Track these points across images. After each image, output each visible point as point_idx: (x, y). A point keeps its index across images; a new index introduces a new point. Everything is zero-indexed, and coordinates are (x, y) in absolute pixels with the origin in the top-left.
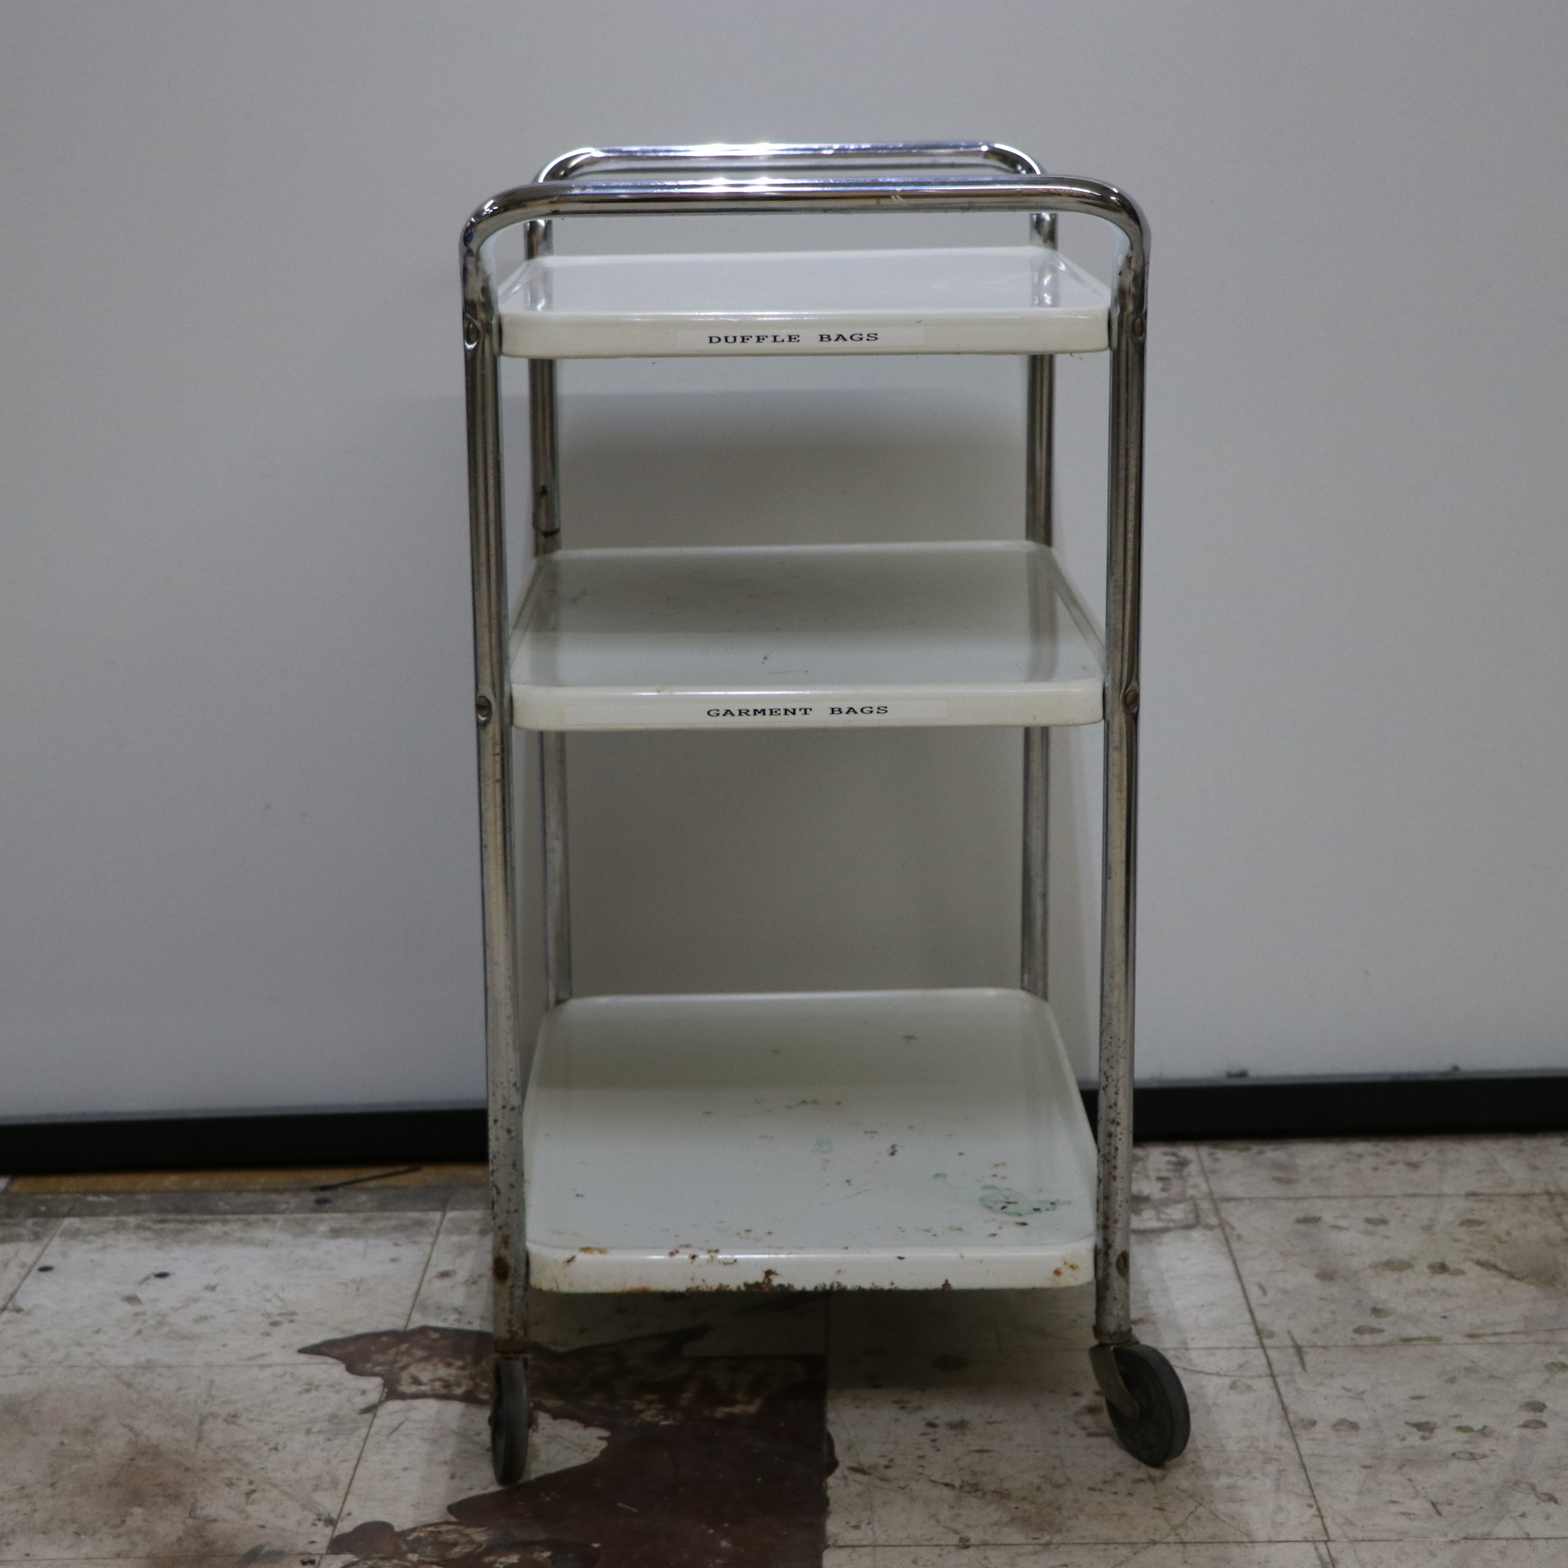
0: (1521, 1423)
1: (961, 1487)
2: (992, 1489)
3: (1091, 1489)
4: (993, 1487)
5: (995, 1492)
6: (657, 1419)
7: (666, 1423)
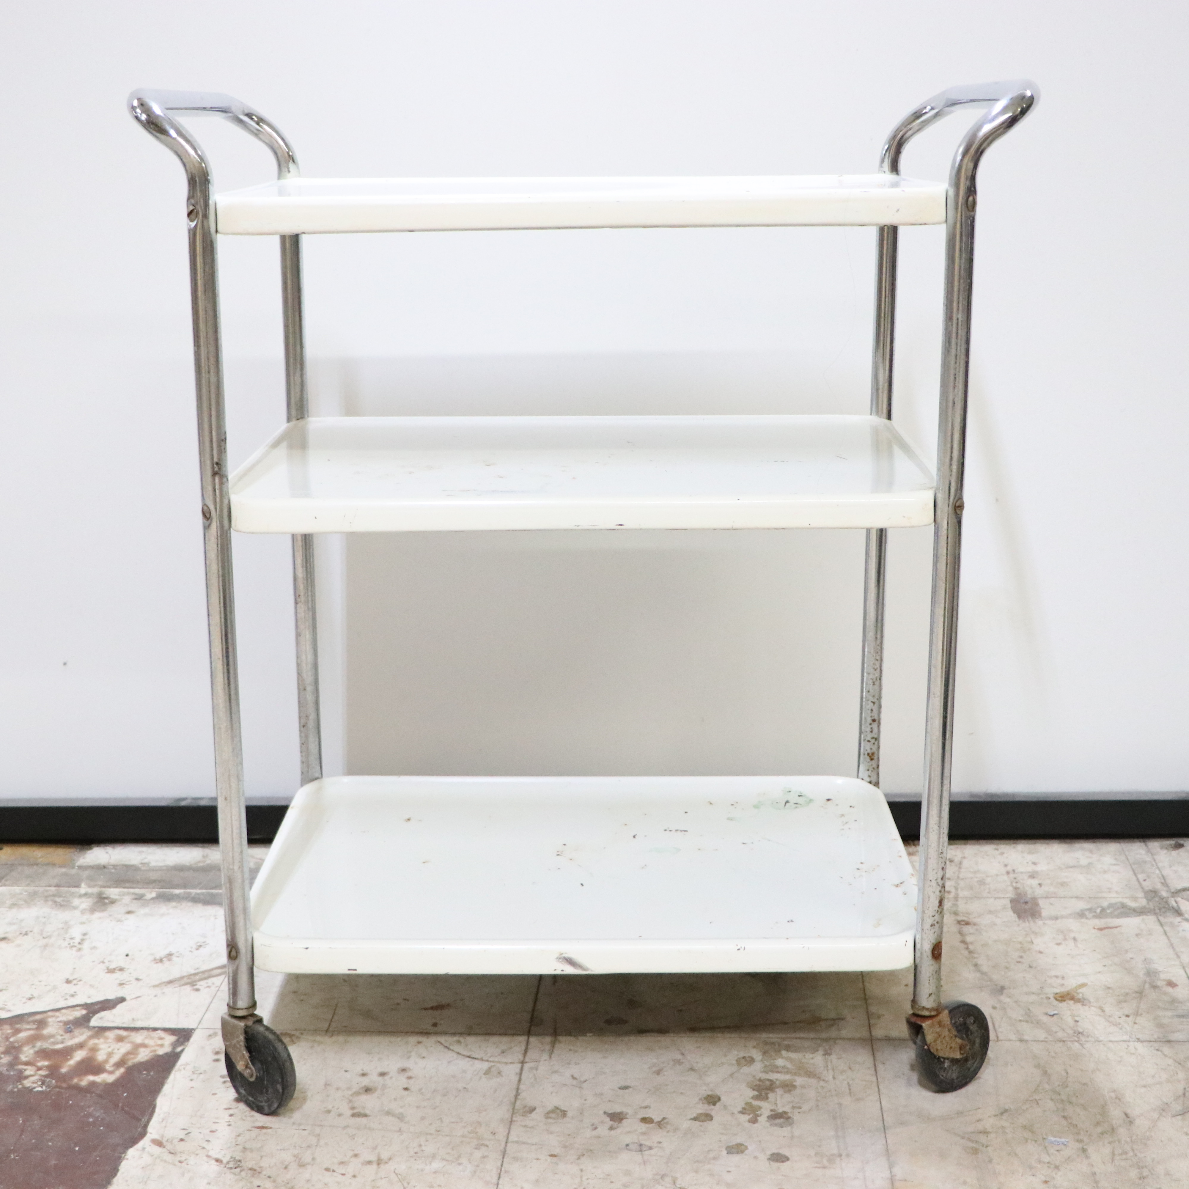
0: (692, 1117)
1: (228, 1163)
2: (250, 1166)
3: (327, 1170)
4: (250, 1164)
5: (251, 1169)
6: (35, 1085)
7: (40, 1089)
